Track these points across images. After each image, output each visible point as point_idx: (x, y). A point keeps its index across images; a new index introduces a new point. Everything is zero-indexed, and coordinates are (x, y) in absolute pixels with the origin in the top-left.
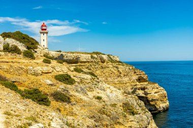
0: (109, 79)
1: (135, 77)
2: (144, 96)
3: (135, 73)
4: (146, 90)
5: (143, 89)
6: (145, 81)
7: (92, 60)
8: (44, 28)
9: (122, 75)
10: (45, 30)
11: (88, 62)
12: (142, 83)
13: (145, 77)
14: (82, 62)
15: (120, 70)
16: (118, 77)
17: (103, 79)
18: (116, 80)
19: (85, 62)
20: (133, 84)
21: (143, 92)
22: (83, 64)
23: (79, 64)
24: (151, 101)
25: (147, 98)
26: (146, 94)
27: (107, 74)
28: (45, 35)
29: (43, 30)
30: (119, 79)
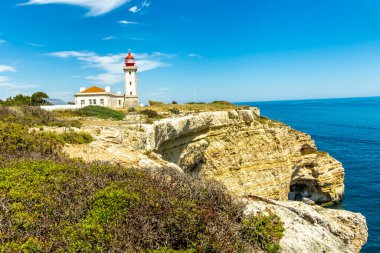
0: (259, 154)
1: (298, 147)
2: (313, 178)
3: (297, 138)
4: (315, 168)
5: (310, 166)
6: (312, 151)
7: (232, 121)
8: (130, 61)
9: (281, 147)
10: (132, 64)
11: (225, 126)
12: (307, 156)
13: (312, 144)
14: (214, 128)
15: (278, 136)
16: (275, 149)
17: (250, 156)
18: (271, 156)
19: (219, 128)
20: (295, 159)
21: (311, 171)
22: (217, 132)
23: (211, 132)
24: (324, 187)
25: (316, 181)
26: (315, 174)
27: (256, 146)
28: (133, 73)
29: (128, 65)
30: (277, 154)
